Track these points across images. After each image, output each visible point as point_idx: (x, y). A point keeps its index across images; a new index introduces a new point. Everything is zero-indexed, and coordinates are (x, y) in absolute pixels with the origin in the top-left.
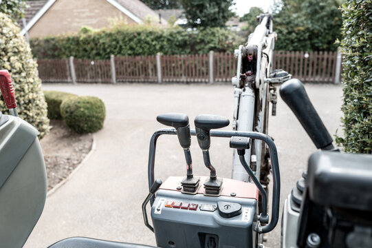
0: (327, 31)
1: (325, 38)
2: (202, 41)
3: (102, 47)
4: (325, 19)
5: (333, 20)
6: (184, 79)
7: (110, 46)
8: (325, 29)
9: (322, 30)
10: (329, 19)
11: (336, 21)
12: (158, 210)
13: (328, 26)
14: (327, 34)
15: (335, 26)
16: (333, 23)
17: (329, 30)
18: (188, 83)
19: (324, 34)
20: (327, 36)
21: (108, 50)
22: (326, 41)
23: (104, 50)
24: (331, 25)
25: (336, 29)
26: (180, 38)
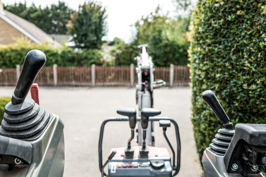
2: (86, 58)
3: (8, 59)
4: (162, 48)
6: (74, 83)
7: (15, 58)
12: (113, 170)
15: (167, 53)
16: (167, 50)
18: (76, 86)
21: (14, 61)
23: (10, 61)
26: (70, 55)
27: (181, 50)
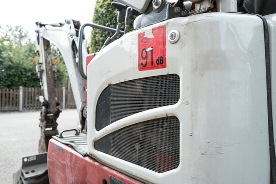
0: (6, 78)
1: (5, 82)
5: (10, 71)
8: (5, 77)
9: (3, 77)
10: (7, 70)
11: (13, 72)
13: (7, 75)
14: (6, 80)
15: (12, 75)
16: (11, 73)
17: (9, 77)
19: (4, 80)
20: (7, 81)
22: (6, 85)
24: (10, 75)
25: (13, 77)
27: (29, 74)
